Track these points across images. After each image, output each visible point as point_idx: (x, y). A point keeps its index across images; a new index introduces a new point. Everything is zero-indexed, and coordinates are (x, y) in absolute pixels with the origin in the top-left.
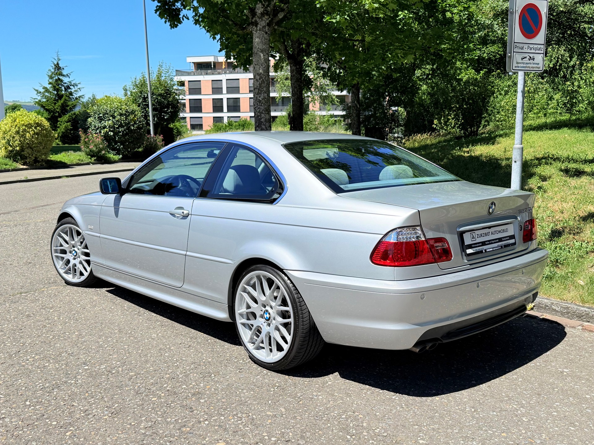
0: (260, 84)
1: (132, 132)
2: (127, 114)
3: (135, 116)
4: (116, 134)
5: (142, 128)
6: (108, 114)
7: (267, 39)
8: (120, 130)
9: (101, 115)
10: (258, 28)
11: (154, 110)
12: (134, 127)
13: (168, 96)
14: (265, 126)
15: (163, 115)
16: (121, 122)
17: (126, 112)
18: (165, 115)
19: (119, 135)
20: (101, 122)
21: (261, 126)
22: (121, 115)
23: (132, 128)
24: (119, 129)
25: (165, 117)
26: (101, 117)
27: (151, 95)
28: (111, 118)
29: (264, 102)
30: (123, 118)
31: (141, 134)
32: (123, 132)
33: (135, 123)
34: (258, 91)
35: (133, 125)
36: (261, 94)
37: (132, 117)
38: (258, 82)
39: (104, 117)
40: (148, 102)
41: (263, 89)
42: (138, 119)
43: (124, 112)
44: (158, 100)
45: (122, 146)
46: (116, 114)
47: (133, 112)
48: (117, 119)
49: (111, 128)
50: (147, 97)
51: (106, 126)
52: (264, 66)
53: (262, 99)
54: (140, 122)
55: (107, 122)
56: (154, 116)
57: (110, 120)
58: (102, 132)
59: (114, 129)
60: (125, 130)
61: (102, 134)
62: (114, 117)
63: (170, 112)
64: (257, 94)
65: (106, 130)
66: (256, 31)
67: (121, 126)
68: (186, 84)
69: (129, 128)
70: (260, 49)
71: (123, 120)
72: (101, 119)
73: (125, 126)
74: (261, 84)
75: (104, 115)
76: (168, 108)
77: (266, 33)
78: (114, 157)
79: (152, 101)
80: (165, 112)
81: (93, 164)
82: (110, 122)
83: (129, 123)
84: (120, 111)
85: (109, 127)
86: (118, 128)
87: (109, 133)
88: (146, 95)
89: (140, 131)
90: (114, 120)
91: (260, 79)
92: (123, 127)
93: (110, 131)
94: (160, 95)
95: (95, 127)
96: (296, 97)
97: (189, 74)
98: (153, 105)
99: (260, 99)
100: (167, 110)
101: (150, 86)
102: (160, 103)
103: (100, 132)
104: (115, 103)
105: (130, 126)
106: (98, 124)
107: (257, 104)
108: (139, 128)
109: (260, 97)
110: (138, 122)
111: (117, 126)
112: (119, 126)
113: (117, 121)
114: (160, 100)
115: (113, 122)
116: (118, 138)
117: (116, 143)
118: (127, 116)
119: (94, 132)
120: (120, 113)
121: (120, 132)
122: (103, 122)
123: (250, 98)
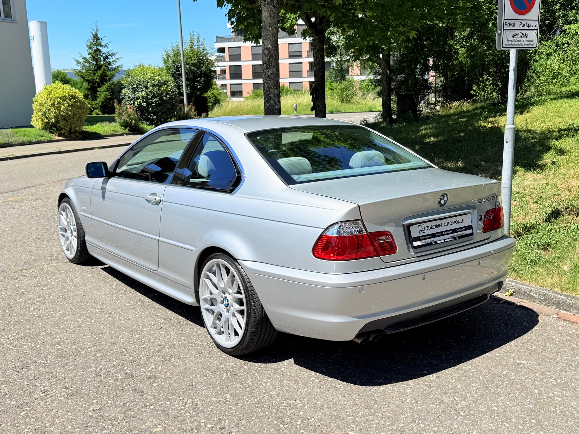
0: (268, 59)
1: (165, 102)
2: (160, 85)
3: (167, 87)
4: (149, 104)
5: (174, 99)
6: (141, 85)
7: (275, 13)
8: (153, 101)
9: (134, 86)
10: (266, 2)
11: (187, 79)
12: (166, 97)
13: (201, 65)
14: (274, 101)
15: (196, 85)
16: (154, 93)
17: (159, 82)
18: (198, 84)
19: (152, 106)
20: (135, 93)
21: (270, 102)
22: (154, 85)
23: (165, 98)
24: (152, 100)
25: (198, 87)
26: (135, 88)
27: (184, 64)
28: (144, 89)
29: (273, 77)
30: (156, 88)
31: (173, 104)
32: (156, 102)
33: (168, 94)
34: (267, 66)
35: (166, 96)
36: (270, 69)
37: (164, 87)
38: (267, 57)
39: (137, 88)
40: (181, 72)
41: (271, 63)
42: (170, 89)
43: (157, 83)
44: (191, 69)
45: (155, 117)
46: (149, 85)
47: (165, 83)
48: (150, 90)
49: (145, 99)
50: (181, 67)
52: (272, 41)
53: (271, 74)
54: (172, 92)
55: (140, 93)
56: (187, 86)
57: (143, 90)
58: (136, 103)
59: (147, 99)
60: (157, 101)
61: (136, 105)
62: (147, 88)
63: (202, 81)
65: (139, 100)
66: (265, 5)
67: (154, 96)
68: (227, 50)
69: (161, 99)
70: (269, 24)
71: (156, 91)
72: (134, 90)
73: (158, 96)
74: (270, 59)
75: (137, 86)
76: (201, 77)
77: (275, 7)
78: (148, 127)
79: (185, 70)
80: (198, 82)
81: (127, 134)
82: (143, 93)
83: (162, 94)
84: (153, 82)
85: (143, 98)
86: (151, 99)
87: (143, 104)
88: (179, 65)
89: (172, 101)
90: (147, 91)
91: (268, 54)
92: (156, 97)
93: (143, 101)
94: (193, 65)
95: (129, 98)
96: (318, 67)
97: (229, 40)
98: (186, 74)
99: (269, 74)
100: (200, 80)
101: (183, 55)
102: (193, 73)
103: (134, 103)
104: (148, 74)
105: (162, 97)
106: (132, 96)
107: (266, 79)
108: (171, 98)
109: (268, 72)
110: (170, 93)
111: (150, 97)
112: (152, 97)
113: (150, 92)
114: (193, 69)
115: (146, 93)
116: (151, 108)
117: (149, 113)
118: (159, 87)
119: (128, 103)
120: (152, 83)
121: (153, 103)
122: (137, 93)
123: (290, 64)
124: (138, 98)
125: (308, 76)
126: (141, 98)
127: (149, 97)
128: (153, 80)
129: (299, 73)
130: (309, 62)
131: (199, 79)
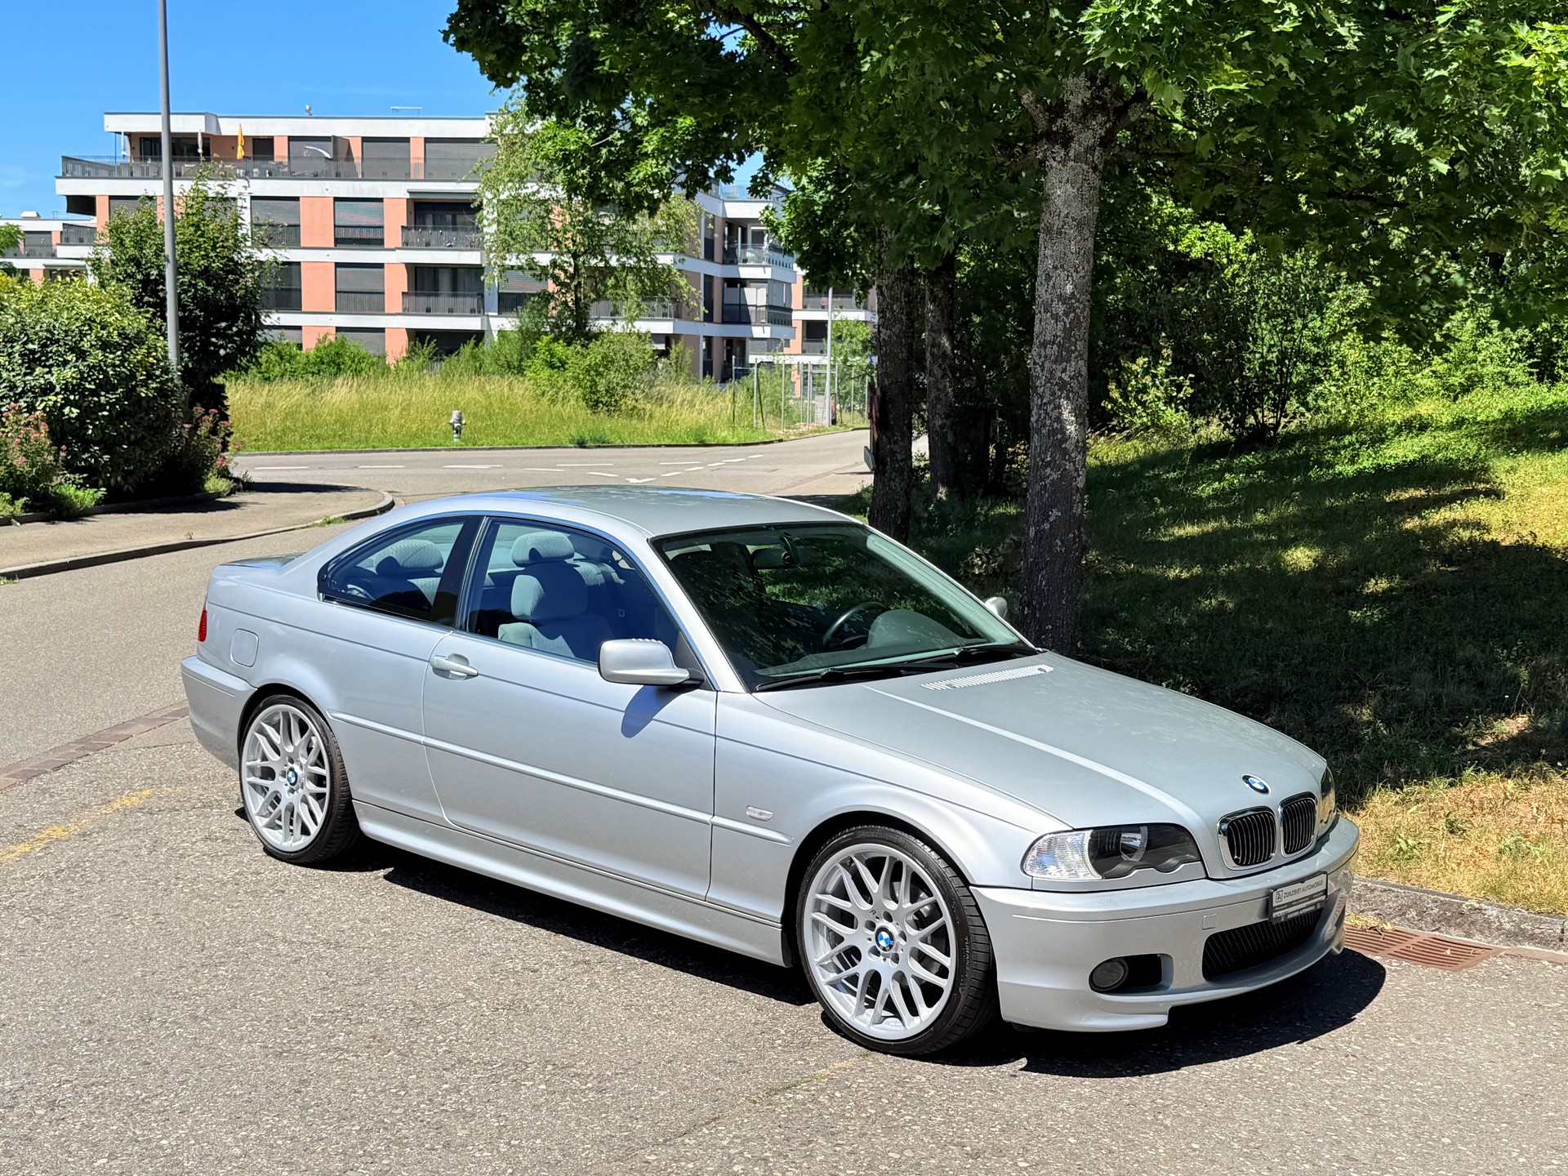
0: (1065, 329)
1: (140, 406)
2: (124, 343)
3: (149, 352)
4: (88, 413)
5: (170, 393)
6: (57, 342)
7: (1095, 188)
8: (103, 399)
9: (30, 346)
10: (1072, 154)
11: (183, 324)
12: (146, 388)
13: (231, 277)
15: (214, 344)
16: (105, 373)
17: (121, 335)
18: (220, 342)
19: (98, 418)
20: (34, 370)
22: (105, 346)
23: (143, 392)
24: (99, 396)
25: (222, 352)
26: (33, 352)
27: (174, 272)
28: (71, 357)
30: (113, 357)
31: (167, 413)
32: (112, 405)
33: (150, 376)
35: (145, 384)
36: (1068, 361)
37: (138, 353)
38: (1060, 325)
39: (43, 354)
40: (164, 298)
42: (159, 361)
43: (114, 337)
44: (196, 290)
45: (107, 457)
46: (85, 345)
47: (140, 337)
48: (91, 360)
49: (72, 392)
51: (55, 387)
52: (1082, 274)
53: (1071, 378)
54: (166, 371)
55: (54, 369)
56: (179, 348)
57: (65, 363)
58: (40, 405)
59: (82, 395)
60: (117, 401)
61: (39, 414)
62: (82, 355)
63: (238, 334)
64: (1055, 362)
65: (51, 397)
66: (1063, 162)
67: (105, 385)
68: (102, 206)
69: (130, 393)
70: (1074, 219)
71: (114, 366)
72: (32, 361)
73: (119, 385)
75: (44, 346)
76: (230, 320)
77: (1095, 169)
78: (80, 493)
79: (176, 292)
80: (222, 334)
81: (23, 520)
82: (67, 371)
83: (132, 376)
84: (102, 333)
85: (65, 389)
86: (93, 393)
87: (65, 410)
88: (154, 272)
89: (166, 402)
90: (80, 364)
91: (1066, 314)
92: (114, 388)
93: (67, 402)
94: (205, 273)
97: (111, 172)
98: (181, 306)
99: (1065, 377)
100: (229, 327)
102: (201, 301)
103: (32, 407)
104: (81, 305)
105: (134, 387)
106: (22, 379)
109: (1064, 371)
110: (158, 373)
111: (92, 387)
112: (100, 387)
113: (91, 368)
114: (203, 290)
115: (79, 371)
116: (95, 426)
117: (86, 442)
118: (124, 352)
120: (99, 338)
121: (102, 407)
122: (38, 370)
123: (338, 265)
124: (48, 389)
125: (404, 309)
126: (58, 389)
127: (87, 386)
128: (103, 328)
129: (372, 300)
130: (408, 265)
131: (223, 324)
